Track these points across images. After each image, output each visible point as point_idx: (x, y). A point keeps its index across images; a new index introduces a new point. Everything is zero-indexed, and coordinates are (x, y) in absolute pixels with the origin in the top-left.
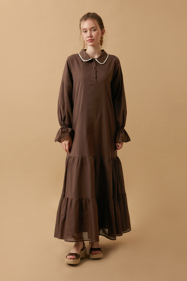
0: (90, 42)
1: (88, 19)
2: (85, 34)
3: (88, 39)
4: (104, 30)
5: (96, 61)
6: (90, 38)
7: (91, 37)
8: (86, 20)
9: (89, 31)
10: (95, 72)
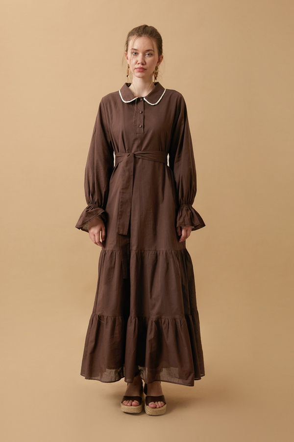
0: (139, 72)
1: (143, 35)
2: (135, 57)
3: (137, 66)
4: (162, 57)
5: (144, 101)
6: (140, 66)
7: (143, 64)
8: (140, 36)
9: (140, 55)
10: (142, 118)
